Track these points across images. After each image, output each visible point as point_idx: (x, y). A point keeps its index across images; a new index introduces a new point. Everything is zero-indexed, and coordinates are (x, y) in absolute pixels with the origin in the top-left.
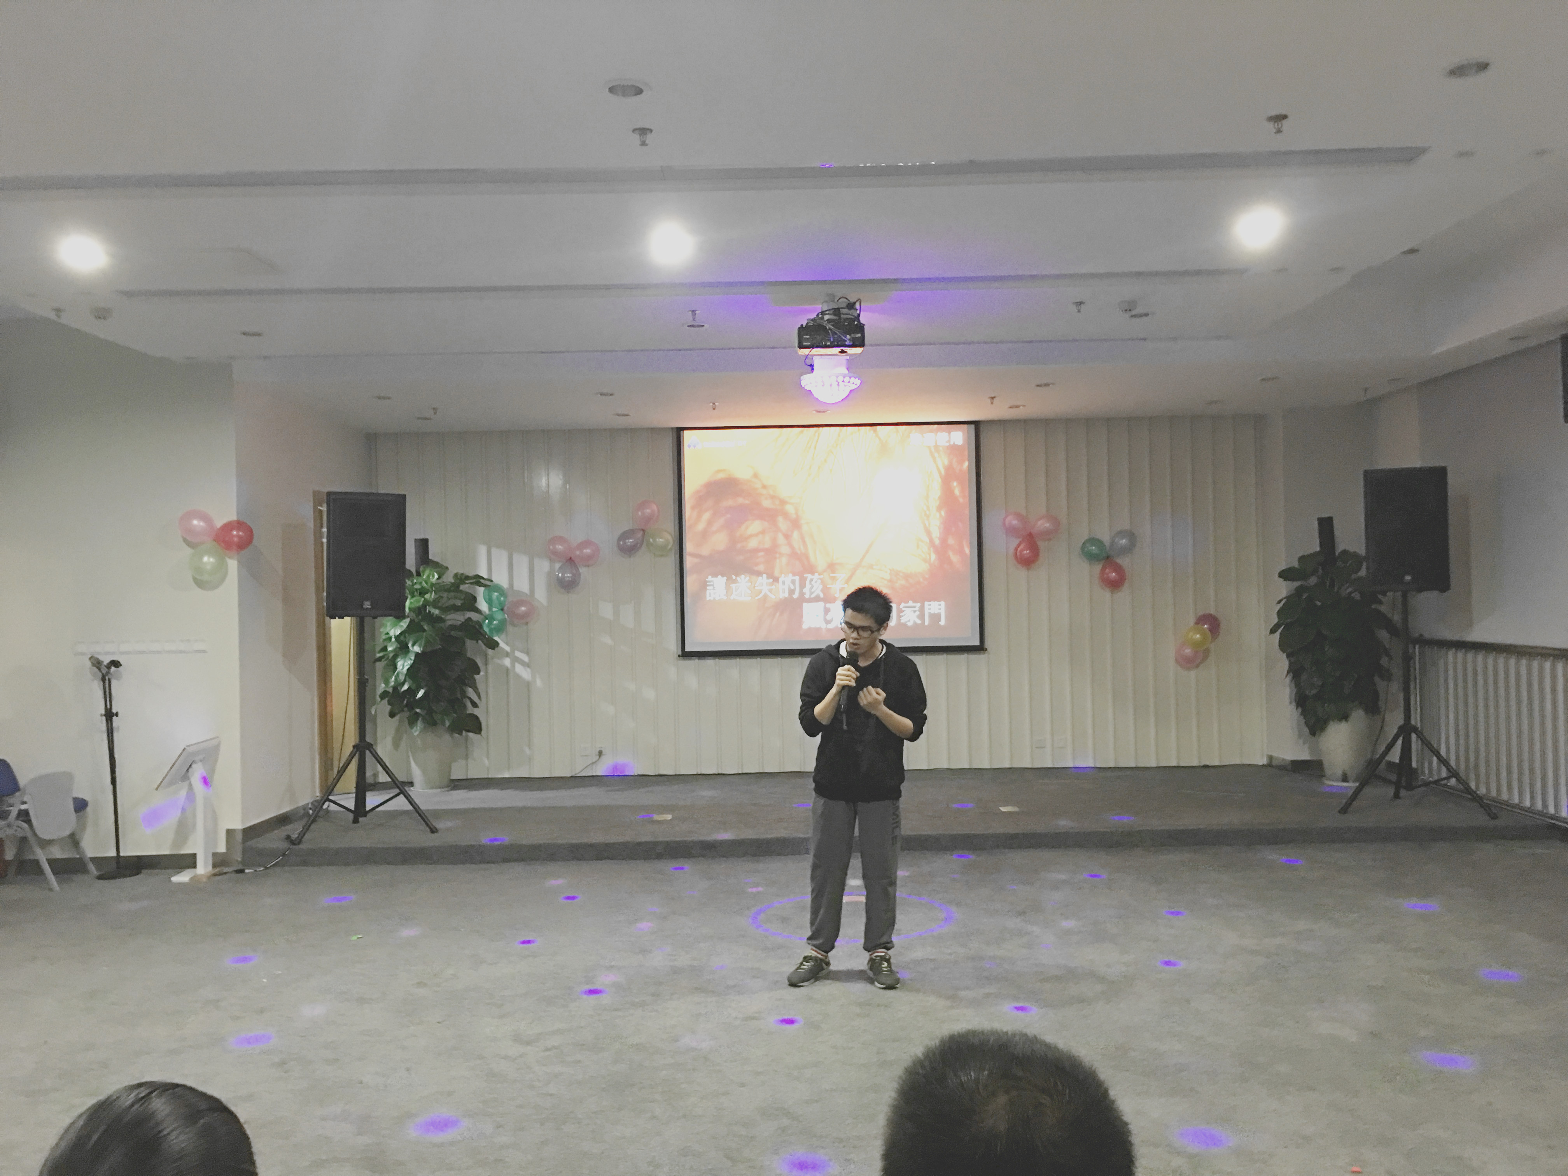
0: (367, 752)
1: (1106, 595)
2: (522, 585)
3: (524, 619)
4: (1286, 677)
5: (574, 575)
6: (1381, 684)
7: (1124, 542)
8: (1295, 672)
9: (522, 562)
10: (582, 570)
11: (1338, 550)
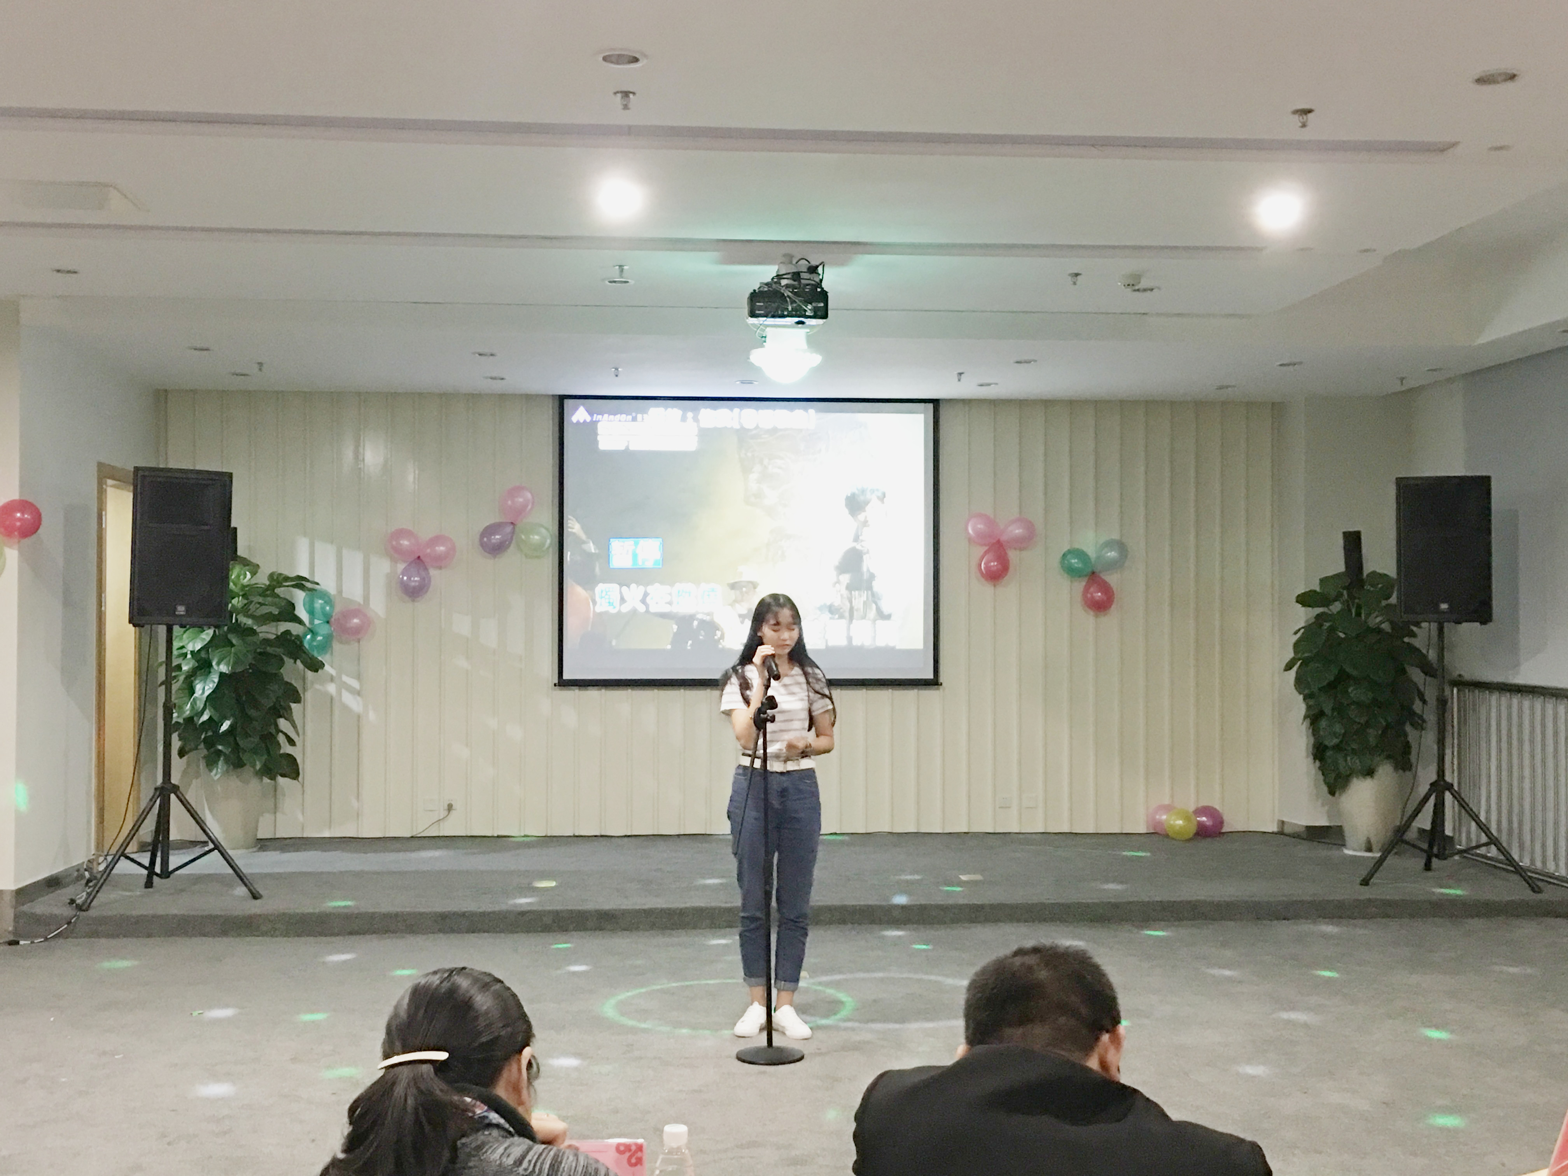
0: (173, 796)
1: (1088, 619)
2: (354, 591)
3: (357, 634)
4: (1303, 723)
5: (423, 579)
6: (1412, 734)
7: (1112, 554)
8: (1314, 718)
9: (354, 561)
10: (433, 572)
11: (1366, 572)
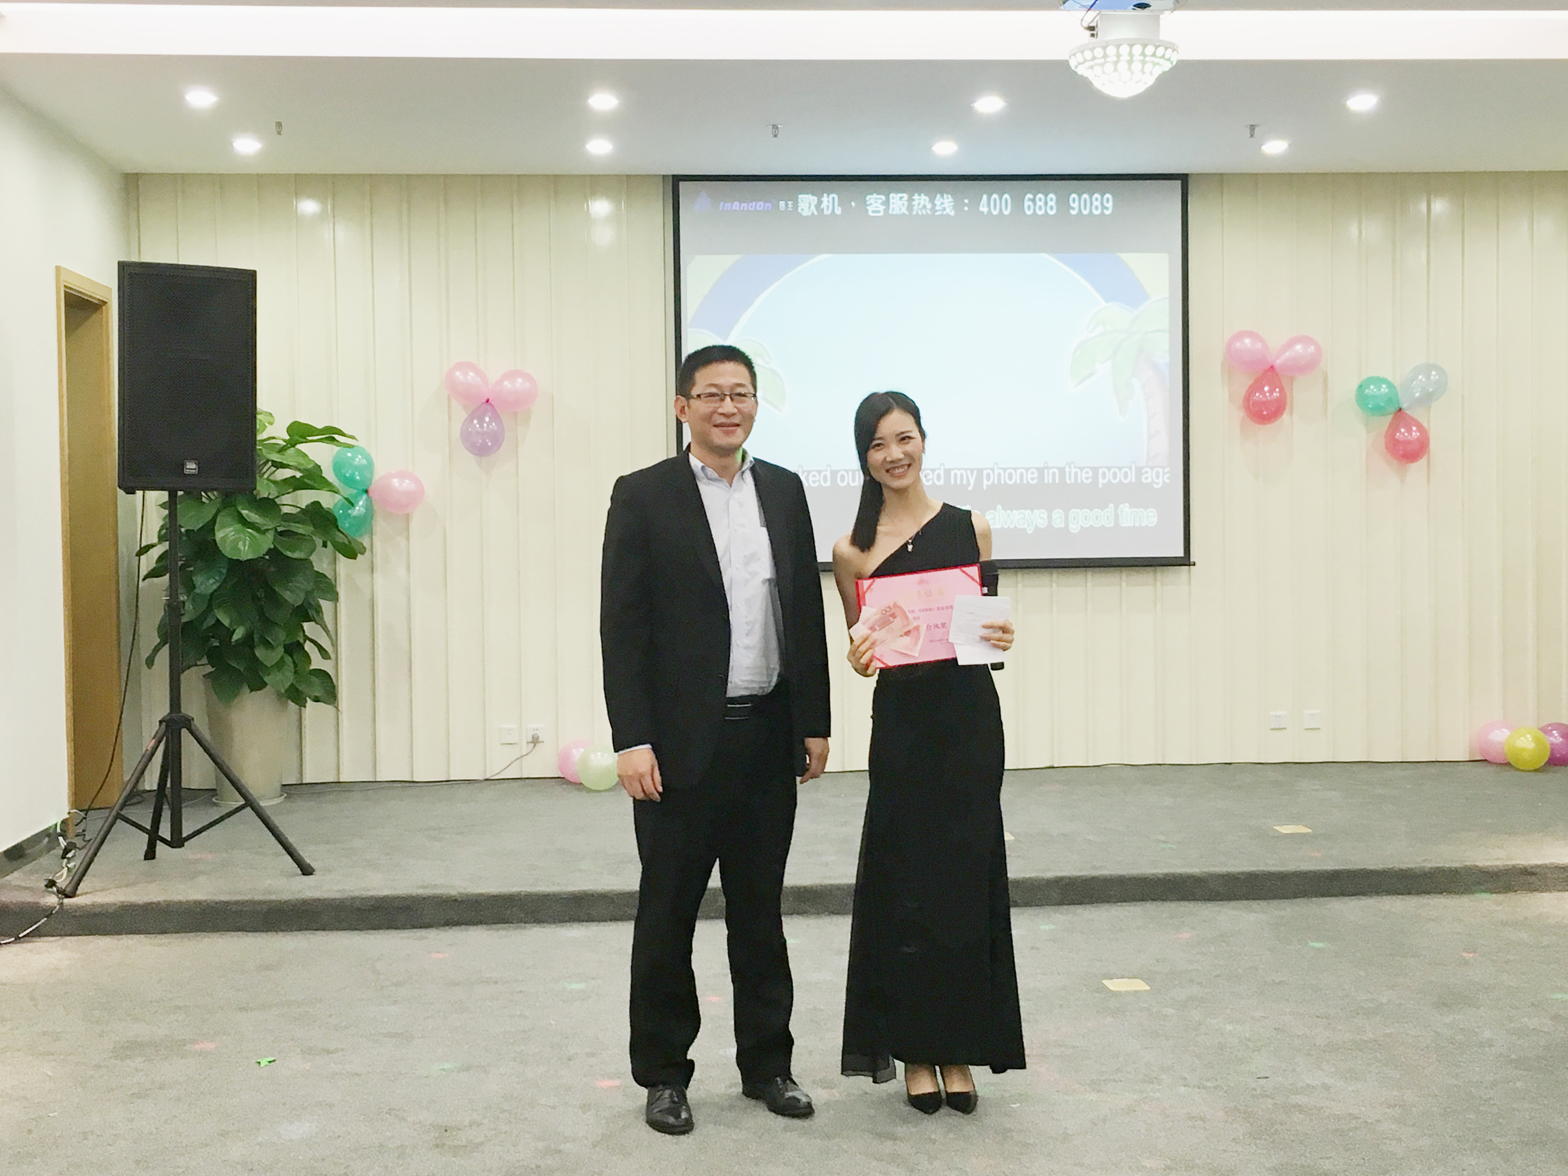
0: (184, 732)
10: (508, 422)
